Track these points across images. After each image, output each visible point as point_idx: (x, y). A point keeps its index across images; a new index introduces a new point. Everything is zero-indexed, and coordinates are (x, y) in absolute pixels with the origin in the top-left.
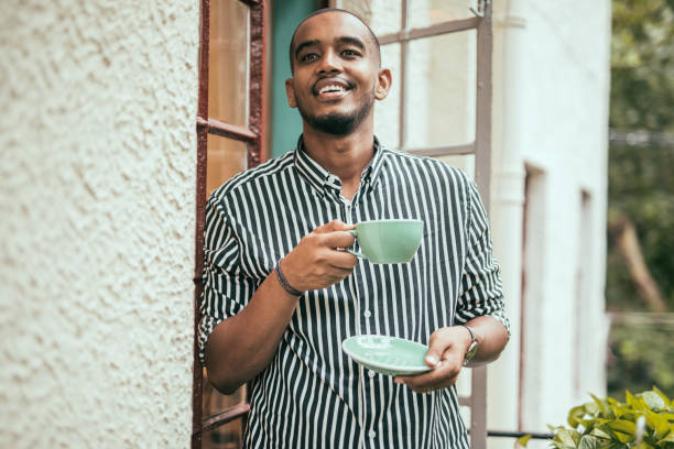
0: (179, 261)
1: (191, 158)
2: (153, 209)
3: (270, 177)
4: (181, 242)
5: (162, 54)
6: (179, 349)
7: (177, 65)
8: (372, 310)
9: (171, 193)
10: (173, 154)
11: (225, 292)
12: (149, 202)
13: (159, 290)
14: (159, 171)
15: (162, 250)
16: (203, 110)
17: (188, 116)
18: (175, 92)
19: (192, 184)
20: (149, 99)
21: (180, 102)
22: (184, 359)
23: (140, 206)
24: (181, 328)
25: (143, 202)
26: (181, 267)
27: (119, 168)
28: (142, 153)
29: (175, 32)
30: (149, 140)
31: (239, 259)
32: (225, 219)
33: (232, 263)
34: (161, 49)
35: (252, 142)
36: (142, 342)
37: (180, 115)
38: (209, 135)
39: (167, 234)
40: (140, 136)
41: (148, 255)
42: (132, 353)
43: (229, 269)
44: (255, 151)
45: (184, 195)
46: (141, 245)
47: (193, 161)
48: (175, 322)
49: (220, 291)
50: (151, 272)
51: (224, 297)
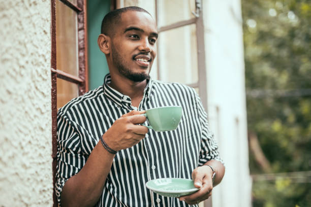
0: (43, 144)
1: (48, 84)
2: (26, 112)
3: (91, 100)
4: (44, 133)
5: (30, 23)
6: (44, 197)
7: (38, 30)
8: (156, 165)
9: (37, 104)
10: (38, 81)
11: (72, 163)
12: (24, 108)
13: (31, 161)
14: (29, 90)
15: (32, 137)
16: (54, 64)
17: (46, 60)
18: (38, 45)
19: (49, 100)
20: (22, 47)
21: (41, 52)
22: (47, 203)
23: (18, 110)
24: (45, 184)
25: (20, 108)
26: (44, 148)
27: (4, 86)
28: (19, 78)
29: (37, 12)
30: (23, 72)
31: (80, 143)
32: (70, 123)
33: (76, 146)
34: (28, 21)
35: (80, 84)
36: (22, 193)
37: (41, 60)
38: (57, 78)
39: (35, 128)
40: (17, 69)
41: (24, 140)
42: (15, 199)
43: (74, 149)
44: (82, 89)
45: (45, 106)
46: (20, 134)
47: (49, 87)
48: (42, 181)
49: (69, 163)
50: (26, 150)
51: (71, 166)
